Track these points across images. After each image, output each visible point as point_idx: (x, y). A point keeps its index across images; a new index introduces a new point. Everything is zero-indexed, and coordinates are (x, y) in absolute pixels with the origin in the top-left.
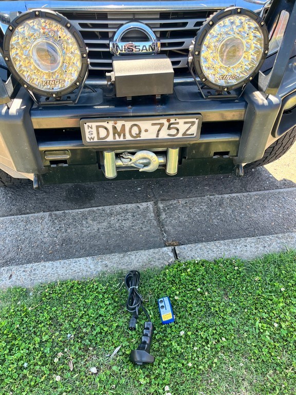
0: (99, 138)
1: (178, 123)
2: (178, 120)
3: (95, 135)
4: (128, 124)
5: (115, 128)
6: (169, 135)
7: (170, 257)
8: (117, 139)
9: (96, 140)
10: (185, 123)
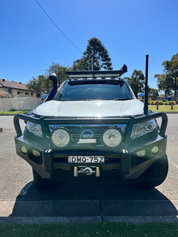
0: (72, 161)
1: (98, 158)
2: (97, 157)
3: (71, 160)
4: (82, 157)
5: (77, 158)
6: (95, 161)
7: (100, 220)
8: (78, 162)
9: (71, 162)
10: (100, 158)
